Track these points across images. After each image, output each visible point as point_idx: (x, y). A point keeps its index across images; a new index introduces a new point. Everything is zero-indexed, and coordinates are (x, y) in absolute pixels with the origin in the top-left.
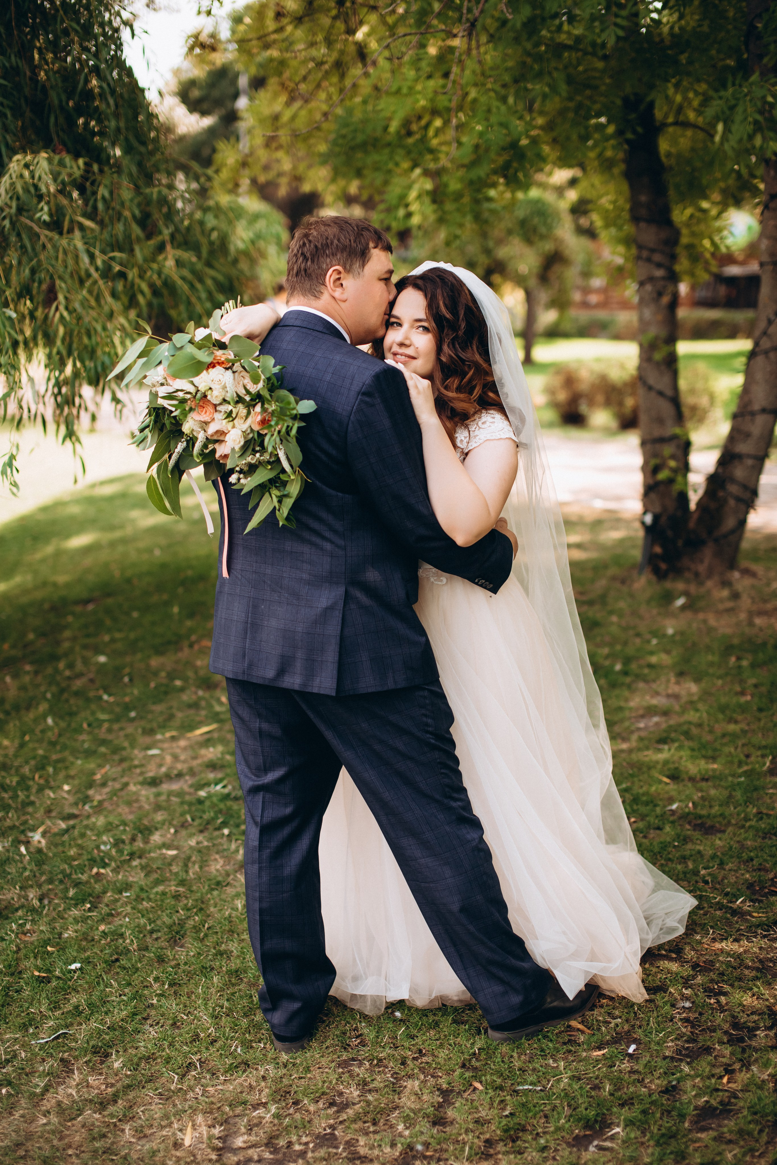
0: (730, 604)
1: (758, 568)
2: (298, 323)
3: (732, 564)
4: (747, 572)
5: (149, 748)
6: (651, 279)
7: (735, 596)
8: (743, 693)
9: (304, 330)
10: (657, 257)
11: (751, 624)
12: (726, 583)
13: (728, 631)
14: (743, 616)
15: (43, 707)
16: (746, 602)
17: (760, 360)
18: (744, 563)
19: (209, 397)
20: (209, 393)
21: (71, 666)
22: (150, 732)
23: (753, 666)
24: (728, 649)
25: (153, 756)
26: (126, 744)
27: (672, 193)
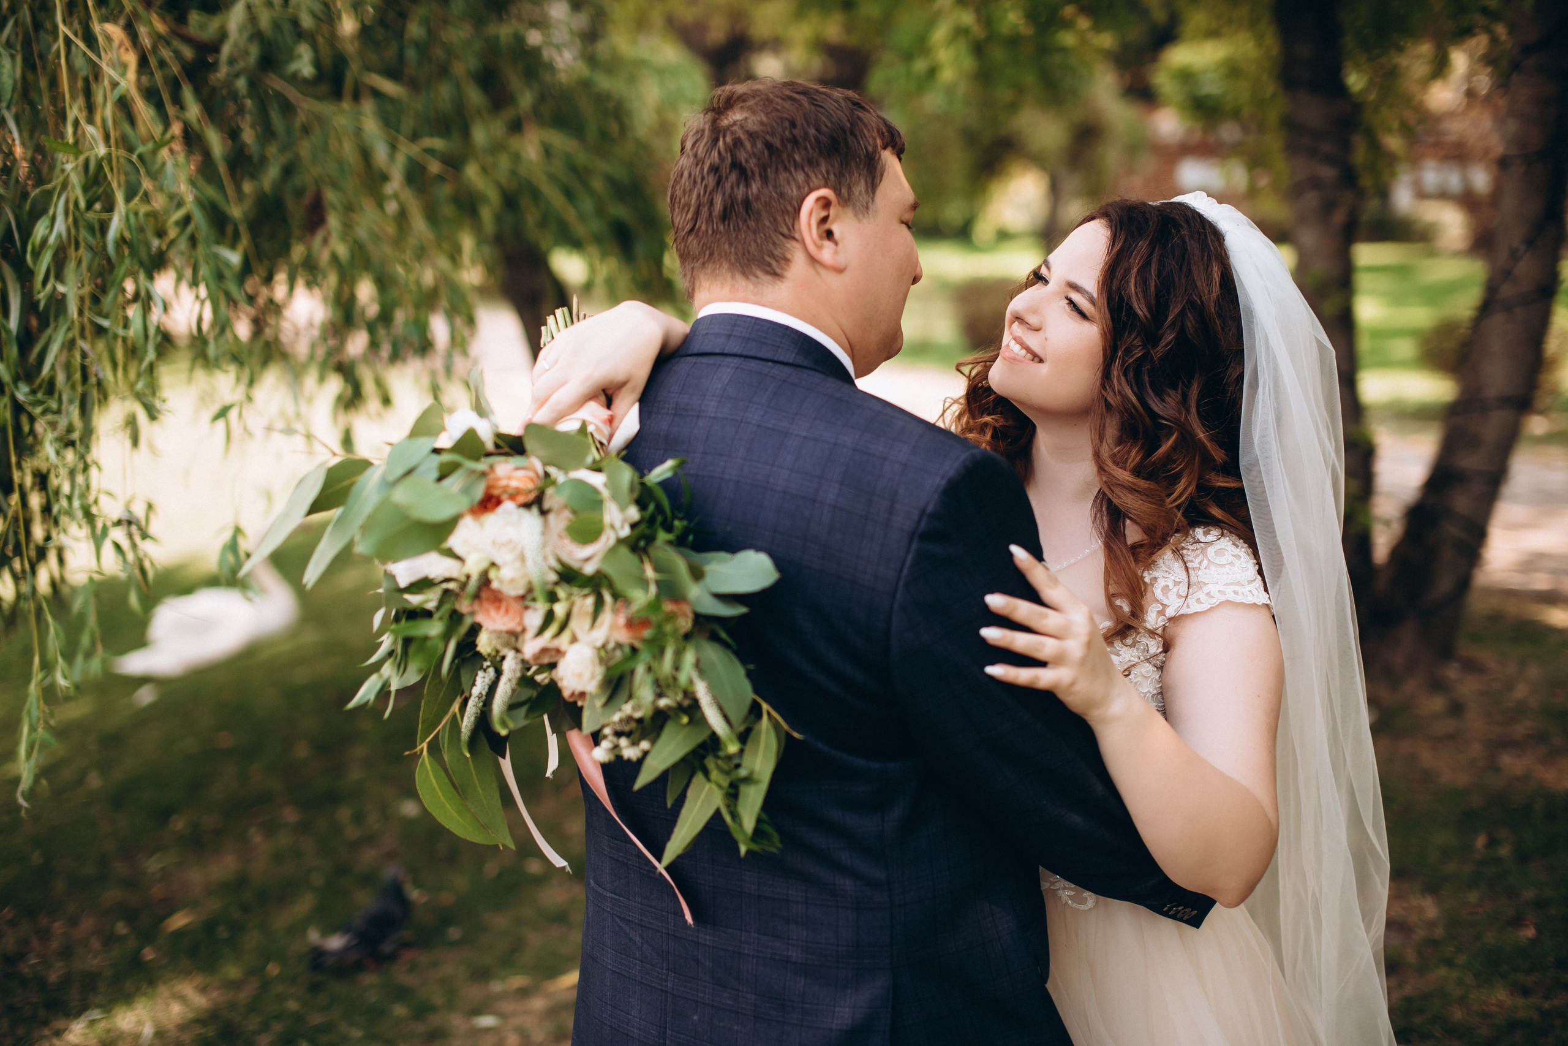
0: (1448, 725)
1: (1487, 656)
2: (733, 347)
3: (1446, 652)
4: (1471, 666)
5: (478, 1011)
6: (1315, 183)
7: (1456, 709)
8: (1517, 922)
9: (753, 365)
10: (1327, 148)
11: (1494, 767)
12: (1437, 686)
13: (1462, 779)
14: (1476, 750)
15: (304, 904)
16: (1475, 722)
17: (1498, 319)
18: (1465, 649)
19: (495, 585)
20: (492, 575)
21: (359, 818)
22: (482, 975)
23: (1522, 857)
24: (1469, 820)
25: (487, 1030)
26: (438, 1000)
27: (1349, 41)
